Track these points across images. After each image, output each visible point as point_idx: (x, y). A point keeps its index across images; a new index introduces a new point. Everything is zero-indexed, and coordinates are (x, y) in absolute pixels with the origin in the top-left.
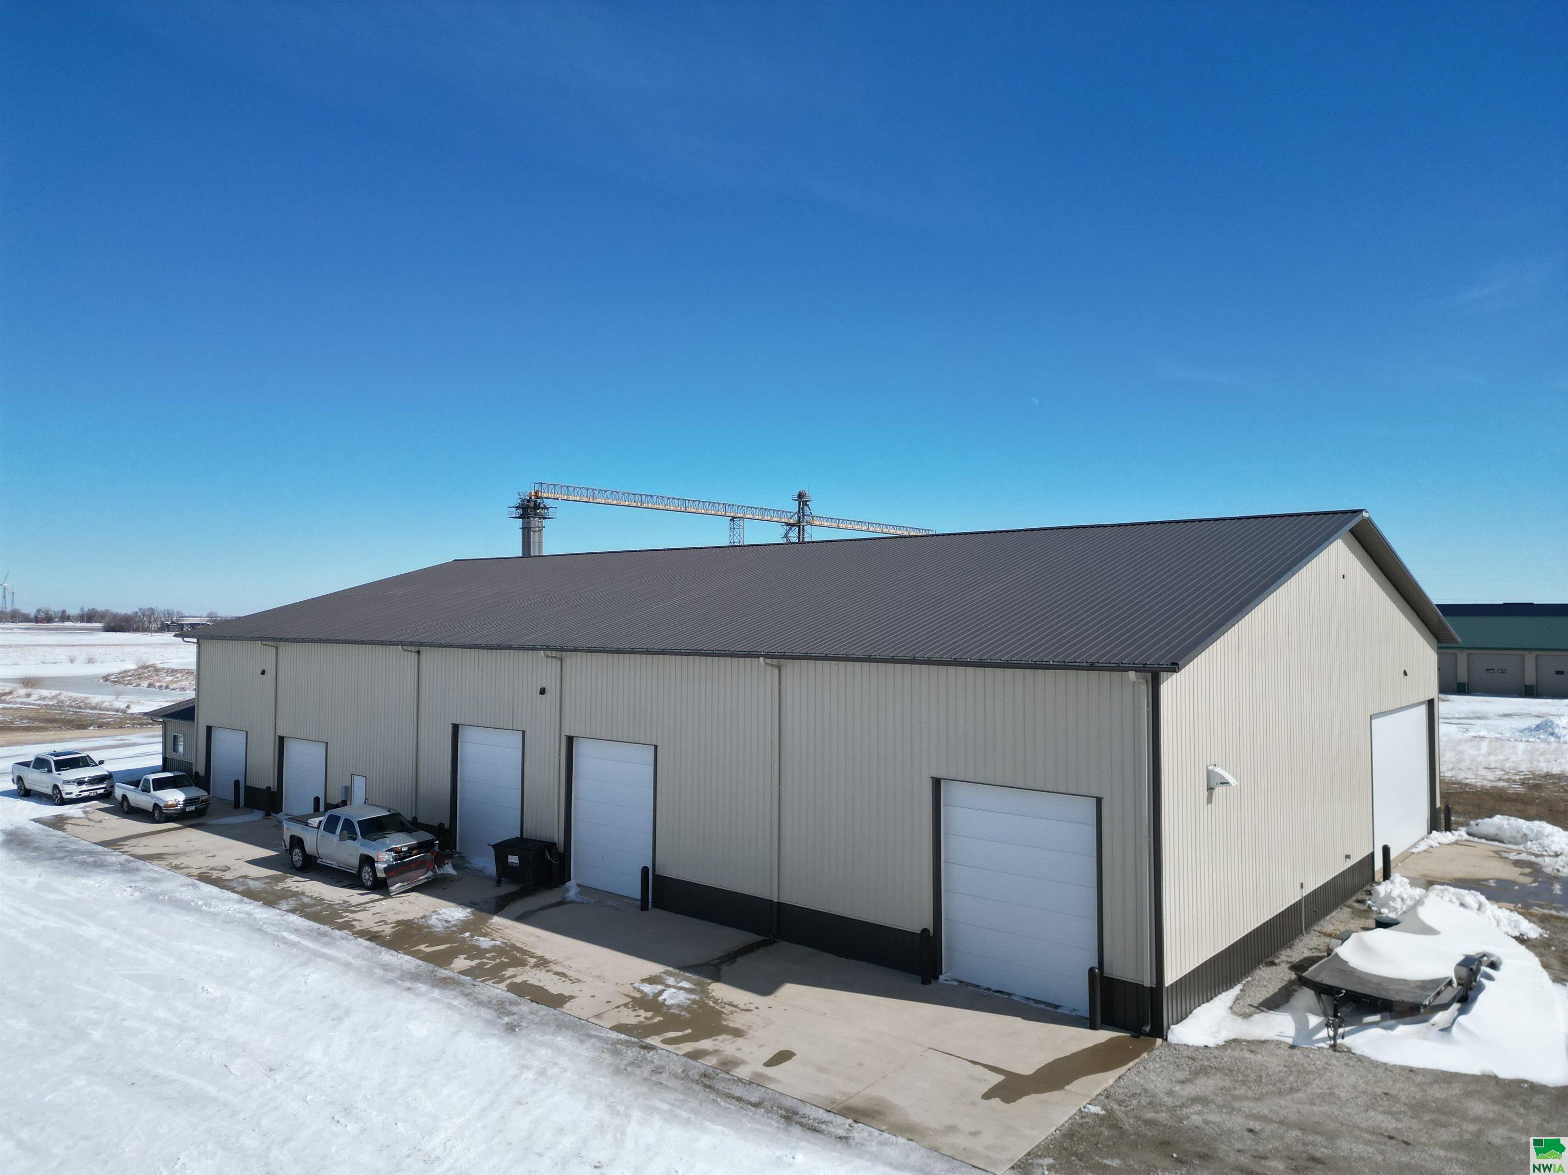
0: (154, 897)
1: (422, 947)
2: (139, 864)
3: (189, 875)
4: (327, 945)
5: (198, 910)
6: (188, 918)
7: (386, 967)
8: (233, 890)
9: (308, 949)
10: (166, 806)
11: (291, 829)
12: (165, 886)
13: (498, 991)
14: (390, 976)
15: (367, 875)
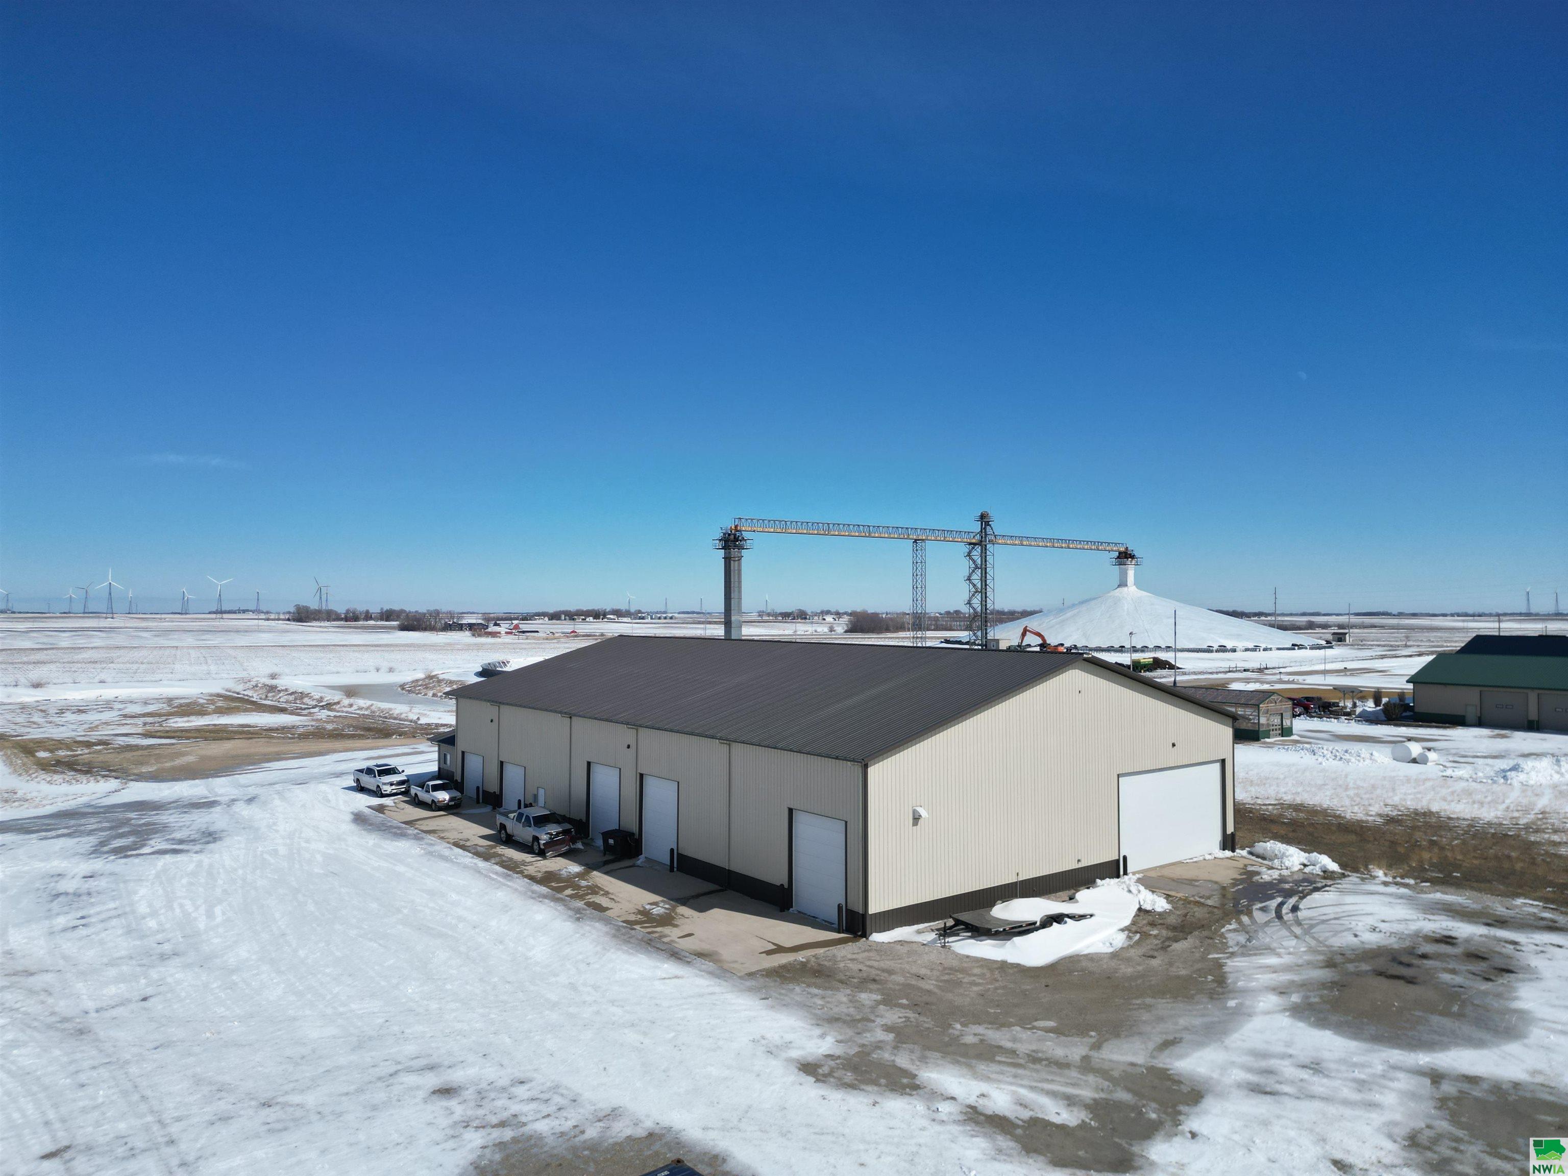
0: (430, 853)
1: (553, 884)
2: (424, 835)
3: (448, 843)
4: (509, 881)
5: (452, 861)
6: (446, 865)
7: (533, 892)
8: (469, 852)
9: (500, 882)
10: (439, 801)
11: (500, 819)
12: (437, 848)
13: (580, 904)
14: (534, 895)
15: (536, 847)
